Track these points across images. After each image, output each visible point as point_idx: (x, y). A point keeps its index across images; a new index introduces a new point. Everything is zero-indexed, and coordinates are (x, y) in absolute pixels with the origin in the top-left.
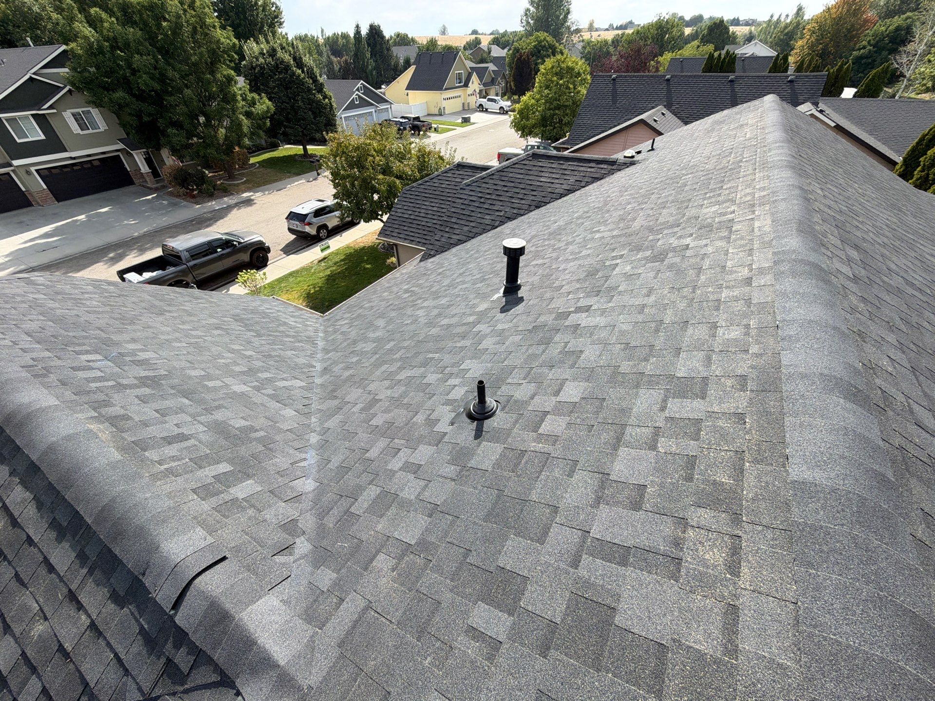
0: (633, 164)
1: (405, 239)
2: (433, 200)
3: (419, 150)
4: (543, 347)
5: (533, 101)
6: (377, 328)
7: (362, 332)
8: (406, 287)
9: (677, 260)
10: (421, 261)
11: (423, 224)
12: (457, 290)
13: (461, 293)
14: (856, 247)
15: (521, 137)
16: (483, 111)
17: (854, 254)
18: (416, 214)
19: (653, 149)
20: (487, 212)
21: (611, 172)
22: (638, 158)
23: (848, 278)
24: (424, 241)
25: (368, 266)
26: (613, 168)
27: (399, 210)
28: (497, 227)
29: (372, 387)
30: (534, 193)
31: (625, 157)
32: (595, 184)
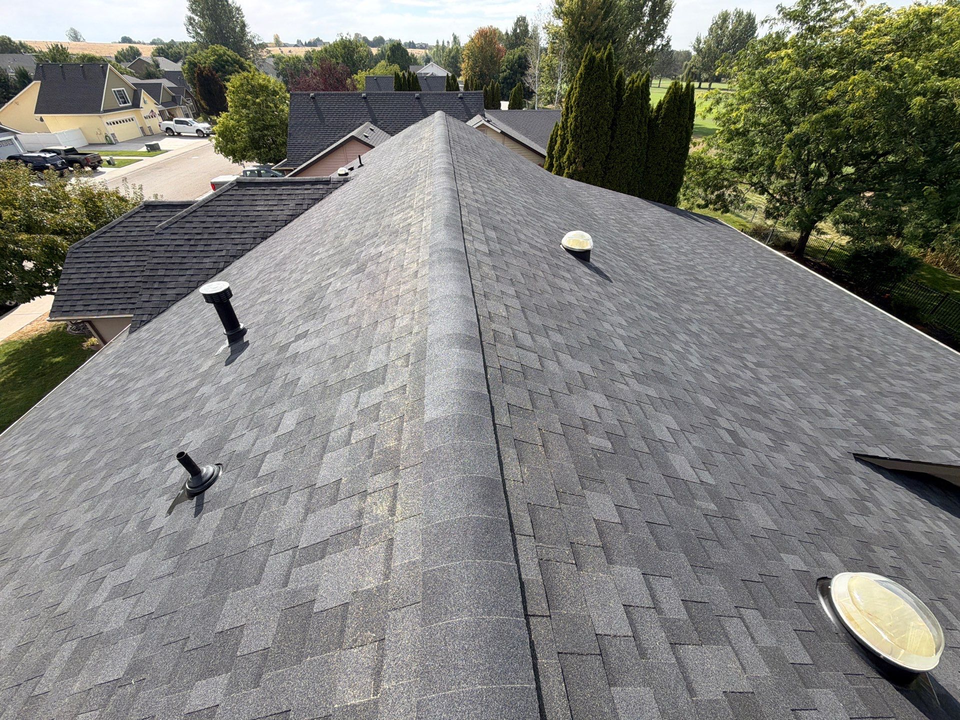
0: (346, 181)
1: (100, 310)
2: (124, 254)
3: (82, 194)
4: (265, 388)
5: (232, 122)
6: (71, 439)
7: (48, 453)
8: (113, 371)
9: (374, 267)
10: (131, 332)
11: (120, 285)
12: (178, 355)
13: (183, 357)
14: (495, 228)
15: (233, 162)
16: (174, 135)
17: (492, 234)
18: (105, 275)
19: (362, 165)
20: (203, 254)
21: (329, 192)
22: (352, 174)
23: (485, 254)
24: (131, 306)
25: (57, 360)
26: (329, 187)
27: (72, 276)
28: (223, 270)
29: (64, 520)
30: (255, 224)
31: (340, 175)
32: (316, 206)
